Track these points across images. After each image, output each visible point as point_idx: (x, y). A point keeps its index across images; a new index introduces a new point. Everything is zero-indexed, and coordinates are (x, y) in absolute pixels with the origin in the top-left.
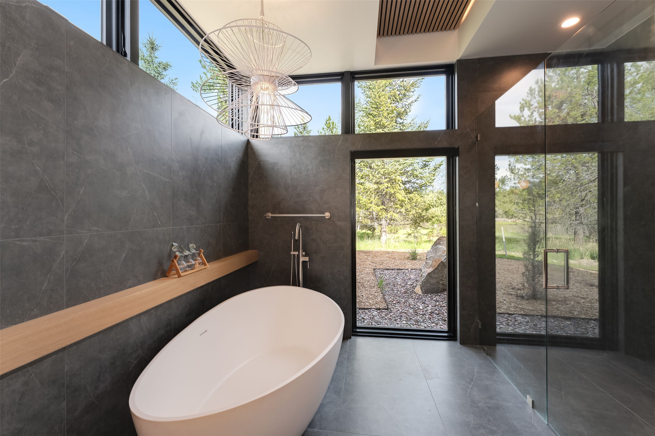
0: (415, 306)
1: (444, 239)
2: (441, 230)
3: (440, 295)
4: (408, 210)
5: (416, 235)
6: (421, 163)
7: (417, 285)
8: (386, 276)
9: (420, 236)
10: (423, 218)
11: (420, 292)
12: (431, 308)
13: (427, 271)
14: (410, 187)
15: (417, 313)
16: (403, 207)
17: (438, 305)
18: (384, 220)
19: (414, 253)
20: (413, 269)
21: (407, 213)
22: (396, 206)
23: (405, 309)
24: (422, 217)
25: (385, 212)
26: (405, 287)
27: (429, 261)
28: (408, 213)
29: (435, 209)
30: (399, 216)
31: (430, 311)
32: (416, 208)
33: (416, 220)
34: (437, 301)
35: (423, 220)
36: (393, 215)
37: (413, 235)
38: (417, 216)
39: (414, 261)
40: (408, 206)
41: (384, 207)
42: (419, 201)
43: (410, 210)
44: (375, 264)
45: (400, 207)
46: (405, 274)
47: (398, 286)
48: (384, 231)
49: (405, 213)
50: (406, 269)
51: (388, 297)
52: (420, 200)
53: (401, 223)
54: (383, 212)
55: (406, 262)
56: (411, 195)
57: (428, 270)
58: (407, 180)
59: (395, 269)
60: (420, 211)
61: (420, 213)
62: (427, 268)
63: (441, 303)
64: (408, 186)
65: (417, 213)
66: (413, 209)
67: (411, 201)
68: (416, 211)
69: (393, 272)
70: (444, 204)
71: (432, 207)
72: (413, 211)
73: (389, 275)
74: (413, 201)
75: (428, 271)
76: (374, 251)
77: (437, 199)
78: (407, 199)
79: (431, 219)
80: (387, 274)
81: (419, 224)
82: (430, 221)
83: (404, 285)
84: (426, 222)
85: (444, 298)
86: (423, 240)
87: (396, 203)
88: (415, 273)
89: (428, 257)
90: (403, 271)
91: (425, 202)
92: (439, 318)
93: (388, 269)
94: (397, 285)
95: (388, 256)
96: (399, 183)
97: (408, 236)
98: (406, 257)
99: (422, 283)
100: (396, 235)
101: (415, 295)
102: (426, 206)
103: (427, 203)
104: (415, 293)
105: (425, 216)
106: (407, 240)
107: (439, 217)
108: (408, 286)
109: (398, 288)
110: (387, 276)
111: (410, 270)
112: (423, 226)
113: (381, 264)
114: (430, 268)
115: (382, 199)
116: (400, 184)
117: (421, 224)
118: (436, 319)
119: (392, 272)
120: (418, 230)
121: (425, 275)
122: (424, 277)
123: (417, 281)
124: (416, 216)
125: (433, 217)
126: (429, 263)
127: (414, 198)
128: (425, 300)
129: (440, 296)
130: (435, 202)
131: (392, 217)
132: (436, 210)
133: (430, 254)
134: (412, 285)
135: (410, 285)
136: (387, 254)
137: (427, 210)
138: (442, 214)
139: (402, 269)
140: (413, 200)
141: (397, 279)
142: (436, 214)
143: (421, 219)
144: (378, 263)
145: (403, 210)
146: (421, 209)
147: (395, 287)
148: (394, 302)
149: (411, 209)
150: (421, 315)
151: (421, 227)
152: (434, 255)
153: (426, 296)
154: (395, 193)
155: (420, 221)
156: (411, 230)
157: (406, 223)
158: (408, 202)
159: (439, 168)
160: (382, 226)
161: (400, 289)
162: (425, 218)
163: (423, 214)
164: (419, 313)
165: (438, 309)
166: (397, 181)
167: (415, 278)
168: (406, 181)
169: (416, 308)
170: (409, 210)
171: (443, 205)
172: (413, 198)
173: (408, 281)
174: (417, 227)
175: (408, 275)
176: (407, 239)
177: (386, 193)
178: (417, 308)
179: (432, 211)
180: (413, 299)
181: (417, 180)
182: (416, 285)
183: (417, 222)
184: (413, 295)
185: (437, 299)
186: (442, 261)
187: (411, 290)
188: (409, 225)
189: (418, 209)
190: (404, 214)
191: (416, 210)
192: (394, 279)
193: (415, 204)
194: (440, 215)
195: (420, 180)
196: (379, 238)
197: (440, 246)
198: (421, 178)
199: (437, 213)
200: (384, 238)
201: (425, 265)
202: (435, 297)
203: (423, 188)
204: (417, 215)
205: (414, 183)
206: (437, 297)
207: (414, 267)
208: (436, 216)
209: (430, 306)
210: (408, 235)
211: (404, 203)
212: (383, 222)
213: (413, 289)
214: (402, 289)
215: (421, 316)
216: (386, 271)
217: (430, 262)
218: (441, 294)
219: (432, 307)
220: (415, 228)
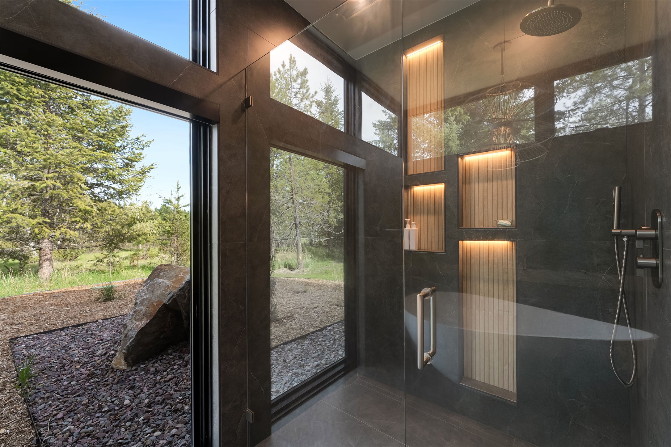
0: (112, 402)
1: (166, 269)
2: (148, 251)
3: (161, 358)
4: (97, 226)
5: (112, 260)
6: (121, 161)
7: (116, 351)
8: (42, 349)
9: (118, 261)
10: (124, 237)
11: (123, 366)
12: (148, 393)
13: (137, 325)
14: (101, 192)
15: (119, 419)
16: (89, 221)
17: (160, 380)
18: (46, 240)
19: (109, 290)
20: (106, 319)
21: (95, 231)
22: (73, 220)
23: (90, 422)
24: (122, 236)
25: (49, 228)
26: (91, 364)
27: (141, 308)
28: (97, 229)
29: (144, 224)
30: (81, 235)
31: (146, 401)
32: (112, 223)
33: (112, 240)
34: (156, 372)
35: (123, 240)
36: (66, 233)
37: (105, 260)
38: (113, 234)
39: (110, 303)
40: (98, 221)
41: (47, 220)
42: (116, 214)
43: (101, 225)
44: (16, 327)
45: (82, 221)
46: (90, 333)
47: (73, 367)
48: (47, 259)
49: (91, 229)
50: (93, 322)
51: (43, 406)
52: (119, 212)
53: (84, 245)
54: (44, 229)
55: (94, 306)
56: (104, 204)
57: (139, 324)
58: (95, 181)
59: (68, 327)
60: (119, 227)
61: (118, 230)
62: (137, 320)
63: (165, 373)
64: (97, 190)
65: (113, 229)
66: (107, 223)
67: (102, 213)
68: (111, 227)
69: (64, 334)
70: (155, 218)
71: (138, 222)
72: (107, 227)
73: (52, 345)
74: (107, 212)
75: (139, 326)
76: (21, 297)
77: (146, 212)
78: (95, 209)
79: (136, 238)
80: (46, 344)
81: (117, 244)
82: (135, 241)
83: (87, 360)
84: (127, 242)
85: (168, 362)
86: (123, 265)
87: (74, 214)
88: (112, 325)
89: (138, 301)
90: (86, 327)
91: (126, 215)
92: (165, 411)
93: (50, 332)
94: (71, 363)
95: (53, 302)
96: (80, 183)
97: (98, 263)
98: (93, 298)
99: (128, 351)
100: (74, 263)
101: (111, 375)
102: (128, 220)
103: (130, 215)
104: (112, 372)
105: (127, 233)
106: (95, 270)
107: (148, 235)
108: (97, 358)
109: (73, 370)
110: (47, 349)
111: (100, 321)
112: (123, 248)
113: (34, 322)
114: (142, 319)
115: (43, 206)
116: (82, 185)
117: (120, 245)
118: (160, 417)
119: (60, 336)
120: (114, 254)
121: (133, 334)
122: (131, 338)
123: (116, 342)
124: (111, 234)
125: (139, 235)
126: (141, 310)
127: (108, 208)
128: (135, 379)
129: (160, 360)
130: (142, 215)
131: (66, 236)
132: (144, 226)
133: (143, 295)
134: (105, 354)
135: (100, 356)
136: (52, 299)
137: (130, 225)
138: (152, 232)
139: (84, 324)
140: (106, 210)
141: (70, 349)
142: (144, 231)
143: (120, 238)
144: (26, 323)
145: (88, 225)
146: (120, 225)
147: (65, 370)
148: (60, 416)
149: (103, 224)
150: (128, 421)
151: (120, 249)
152: (150, 295)
153: (136, 370)
154: (70, 199)
155: (119, 241)
156: (102, 254)
157: (94, 244)
158: (98, 214)
159: (148, 172)
160: (42, 251)
161: (78, 372)
162: (126, 236)
163: (124, 232)
164: (122, 418)
165: (161, 391)
166: (76, 180)
167: (111, 337)
168: (95, 184)
169: (117, 408)
170: (99, 225)
171: (155, 220)
172: (106, 208)
173: (97, 348)
174: (114, 250)
175: (97, 332)
176: (95, 268)
177: (52, 198)
178: (118, 405)
179: (138, 226)
180: (109, 387)
181: (114, 184)
182: (113, 352)
183: (114, 243)
184: (108, 377)
185: (156, 369)
186: (164, 304)
187: (104, 366)
188: (98, 248)
189: (114, 224)
190: (90, 231)
191: (112, 225)
192: (63, 351)
193: (109, 216)
194: (150, 232)
195: (118, 184)
196: (36, 272)
197: (160, 280)
198: (121, 182)
199: (146, 230)
200: (46, 269)
201: (133, 315)
202: (152, 367)
203: (123, 195)
204: (114, 232)
205: (108, 188)
206: (157, 365)
207: (108, 314)
208: (144, 234)
209: (145, 390)
210: (98, 261)
211: (90, 215)
212: (45, 244)
213: (109, 363)
214: (83, 371)
215: (129, 423)
216: (45, 338)
217: (143, 309)
218: (162, 356)
219: (149, 389)
220: (109, 251)
